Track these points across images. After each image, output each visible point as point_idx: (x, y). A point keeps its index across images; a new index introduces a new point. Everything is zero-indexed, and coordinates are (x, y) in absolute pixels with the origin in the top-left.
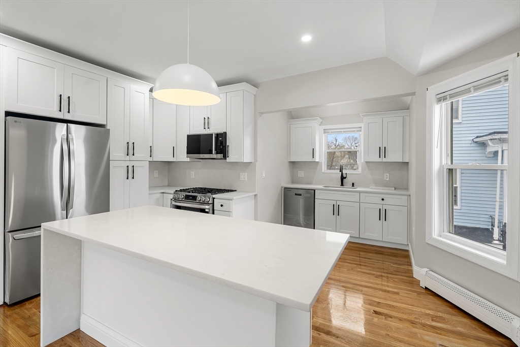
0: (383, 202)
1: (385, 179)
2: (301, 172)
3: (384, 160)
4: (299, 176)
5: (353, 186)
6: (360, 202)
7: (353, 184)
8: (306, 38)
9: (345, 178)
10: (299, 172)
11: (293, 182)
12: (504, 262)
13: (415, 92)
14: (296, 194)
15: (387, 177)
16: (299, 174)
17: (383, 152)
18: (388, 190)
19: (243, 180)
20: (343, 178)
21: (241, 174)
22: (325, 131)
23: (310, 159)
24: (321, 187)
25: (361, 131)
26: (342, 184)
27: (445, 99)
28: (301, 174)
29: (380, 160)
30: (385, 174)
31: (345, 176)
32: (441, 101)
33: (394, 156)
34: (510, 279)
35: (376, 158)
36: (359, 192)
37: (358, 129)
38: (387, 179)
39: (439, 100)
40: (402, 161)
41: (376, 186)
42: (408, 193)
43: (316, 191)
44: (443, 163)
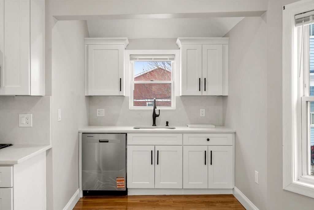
0: (208, 143)
1: (201, 115)
2: (100, 110)
3: (204, 93)
4: (98, 115)
5: (167, 125)
6: (183, 145)
7: (167, 123)
9: (158, 116)
10: (98, 110)
11: (90, 124)
13: (265, 12)
14: (100, 142)
15: (202, 112)
16: (98, 112)
17: (202, 83)
18: (209, 127)
19: (26, 125)
20: (155, 116)
21: (20, 116)
22: (132, 57)
23: (116, 92)
24: (131, 129)
25: (173, 59)
26: (154, 124)
27: (306, 20)
28: (101, 112)
29: (199, 93)
30: (201, 110)
31: (157, 113)
32: (301, 22)
33: (213, 90)
35: (194, 91)
36: (182, 133)
37: (171, 57)
38: (204, 115)
39: (298, 22)
40: (222, 95)
41: (192, 124)
42: (234, 130)
43: (128, 134)
44: (302, 95)
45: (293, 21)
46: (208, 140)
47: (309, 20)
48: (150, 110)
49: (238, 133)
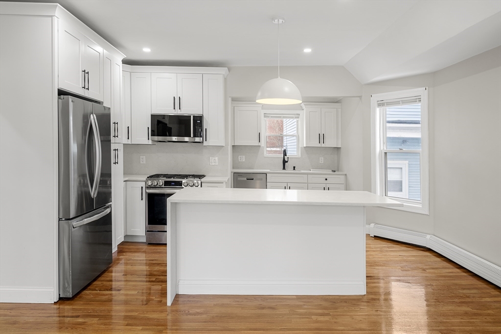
0: (326, 182)
1: (320, 162)
2: (241, 156)
3: (323, 145)
4: (239, 161)
5: (294, 169)
6: (307, 183)
7: (294, 167)
8: (307, 50)
9: (287, 162)
10: (239, 156)
11: (233, 168)
12: (421, 206)
13: (361, 96)
14: (247, 179)
15: (322, 160)
17: (322, 138)
19: (214, 164)
20: (285, 162)
21: (211, 158)
22: (266, 115)
23: (256, 143)
24: (269, 171)
25: (298, 118)
26: (284, 168)
28: (242, 158)
29: (319, 145)
30: (320, 158)
31: (286, 160)
33: (330, 143)
34: (423, 214)
35: (315, 143)
36: (307, 174)
37: (296, 116)
38: (323, 162)
39: (379, 105)
40: (336, 146)
41: (313, 169)
42: (345, 173)
43: (267, 174)
44: (382, 149)
45: (376, 104)
46: (326, 179)
47: (384, 105)
48: (281, 158)
49: (347, 175)
